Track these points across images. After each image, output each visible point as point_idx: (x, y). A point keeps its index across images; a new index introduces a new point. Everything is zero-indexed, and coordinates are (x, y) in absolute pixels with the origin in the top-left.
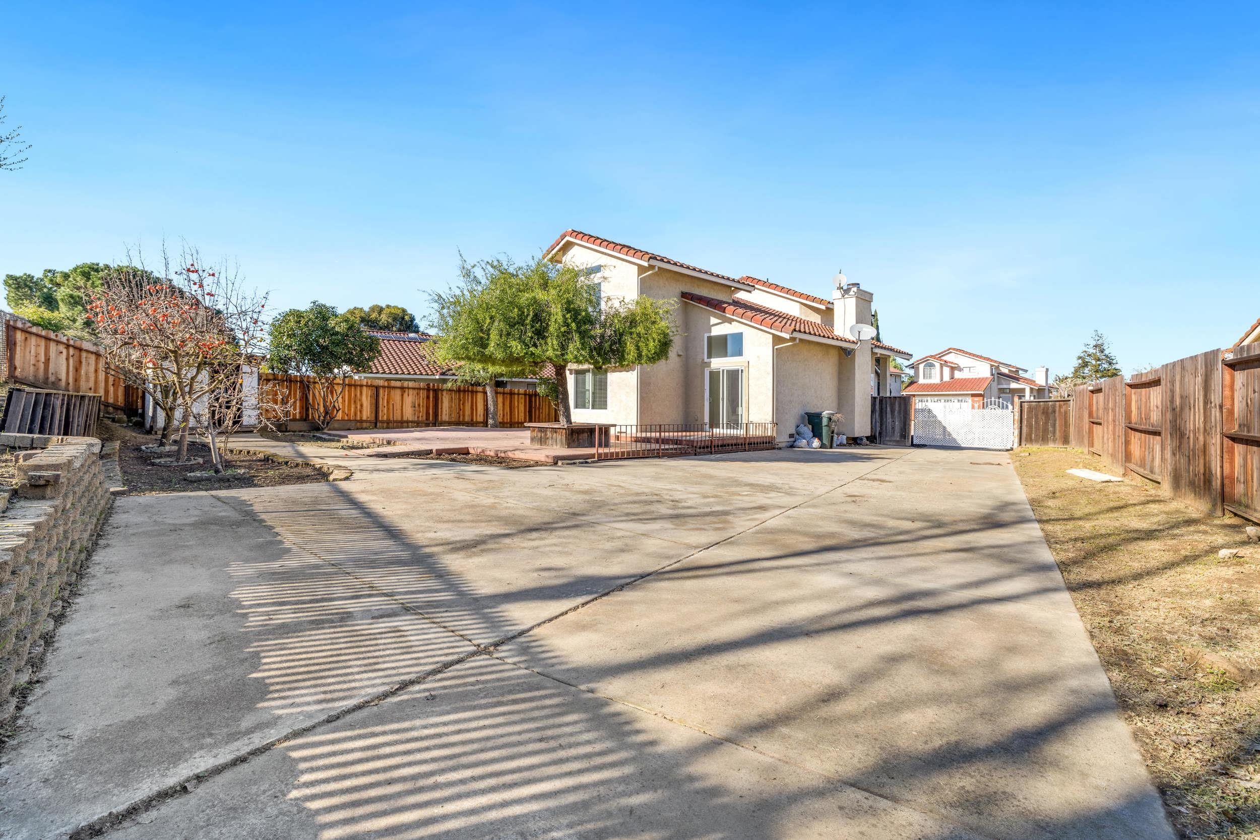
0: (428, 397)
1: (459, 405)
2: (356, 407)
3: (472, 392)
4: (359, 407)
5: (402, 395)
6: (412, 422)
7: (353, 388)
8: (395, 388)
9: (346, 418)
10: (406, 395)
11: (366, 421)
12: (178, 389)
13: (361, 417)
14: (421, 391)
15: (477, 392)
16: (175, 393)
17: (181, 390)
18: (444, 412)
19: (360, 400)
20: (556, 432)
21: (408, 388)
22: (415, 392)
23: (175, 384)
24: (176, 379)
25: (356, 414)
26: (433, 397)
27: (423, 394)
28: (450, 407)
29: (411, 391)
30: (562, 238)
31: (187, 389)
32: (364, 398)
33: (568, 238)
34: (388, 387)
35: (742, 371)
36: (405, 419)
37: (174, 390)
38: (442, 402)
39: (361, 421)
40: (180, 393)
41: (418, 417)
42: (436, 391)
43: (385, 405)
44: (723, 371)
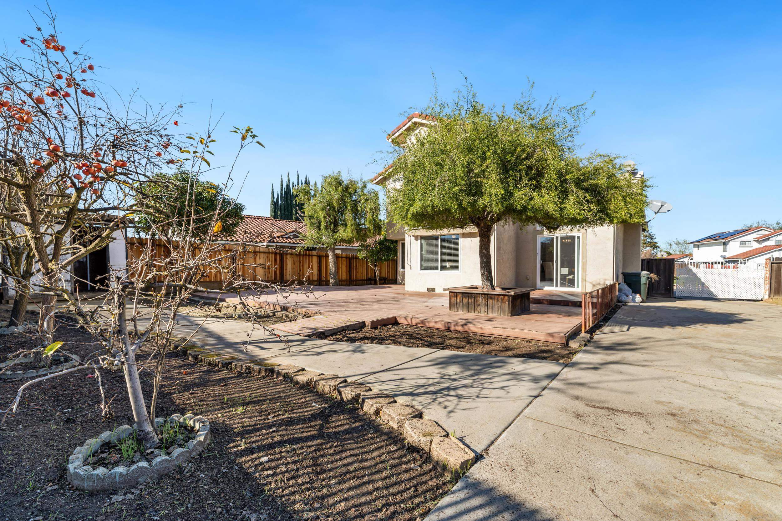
0: (276, 260)
1: (300, 267)
3: (309, 255)
5: (255, 258)
8: (250, 252)
10: (258, 258)
12: (34, 251)
13: (220, 278)
14: (270, 255)
15: (312, 256)
16: (29, 258)
17: (39, 252)
18: (288, 273)
20: (491, 298)
21: (260, 252)
22: (266, 255)
23: (29, 245)
24: (29, 234)
25: (216, 276)
26: (280, 260)
27: (272, 257)
28: (293, 269)
29: (262, 255)
30: (410, 119)
31: (50, 249)
33: (415, 120)
34: (244, 252)
35: (578, 237)
37: (29, 254)
38: (287, 265)
40: (37, 257)
41: (268, 278)
42: (282, 255)
43: (241, 267)
44: (557, 238)
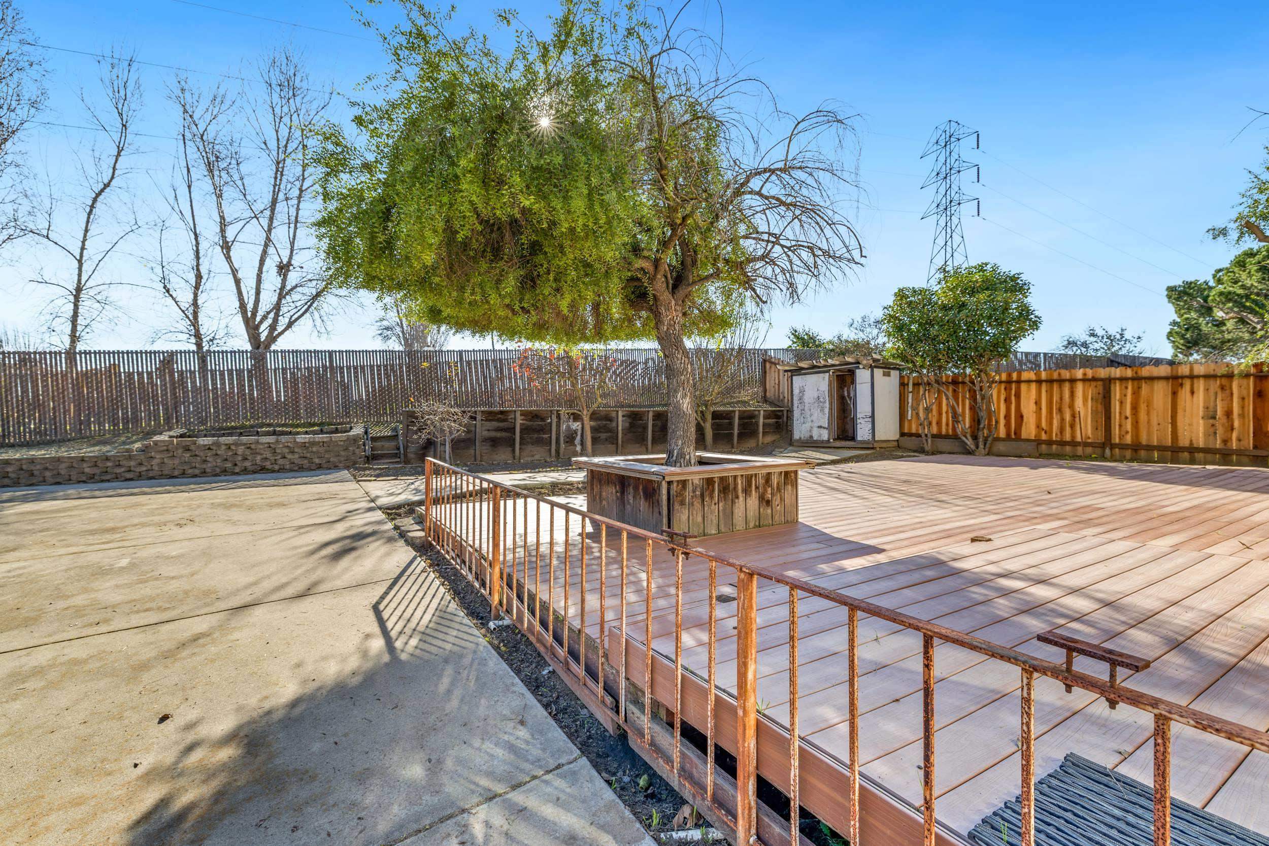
2: (1063, 420)
4: (1068, 417)
5: (1174, 394)
6: (1206, 451)
7: (1055, 386)
8: (1151, 379)
9: (1044, 437)
10: (1184, 393)
11: (1086, 444)
13: (1073, 436)
19: (1072, 406)
25: (1062, 430)
32: (1079, 403)
34: (1133, 379)
36: (1184, 442)
39: (1073, 443)
43: (1128, 412)
